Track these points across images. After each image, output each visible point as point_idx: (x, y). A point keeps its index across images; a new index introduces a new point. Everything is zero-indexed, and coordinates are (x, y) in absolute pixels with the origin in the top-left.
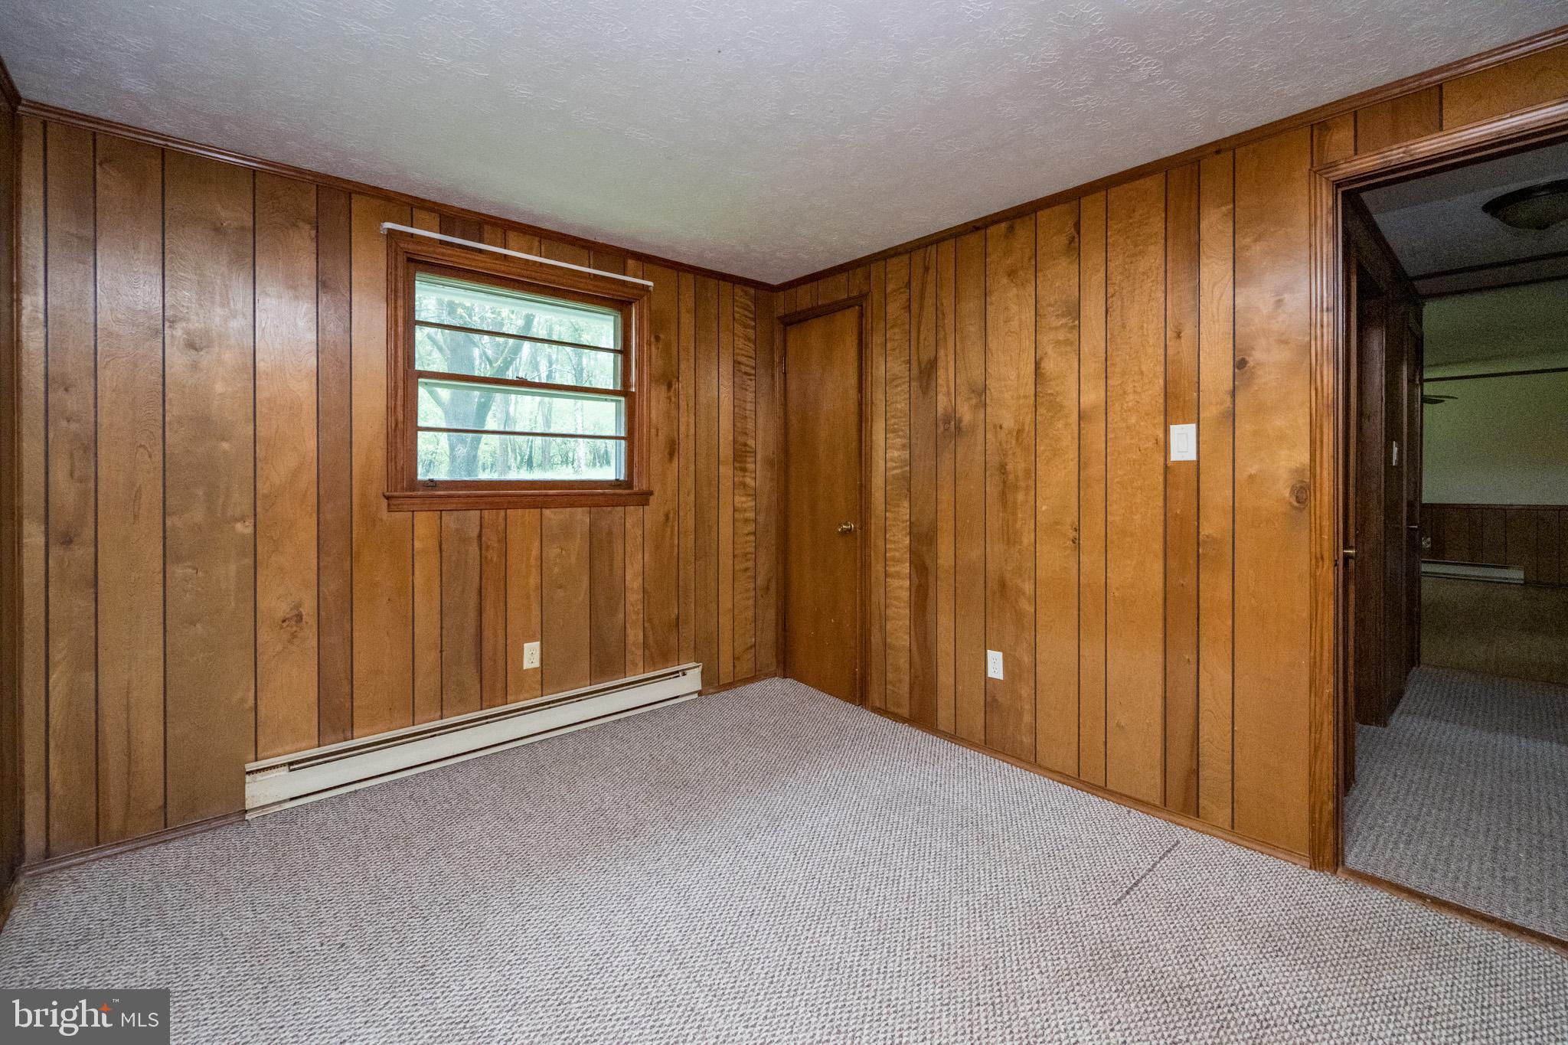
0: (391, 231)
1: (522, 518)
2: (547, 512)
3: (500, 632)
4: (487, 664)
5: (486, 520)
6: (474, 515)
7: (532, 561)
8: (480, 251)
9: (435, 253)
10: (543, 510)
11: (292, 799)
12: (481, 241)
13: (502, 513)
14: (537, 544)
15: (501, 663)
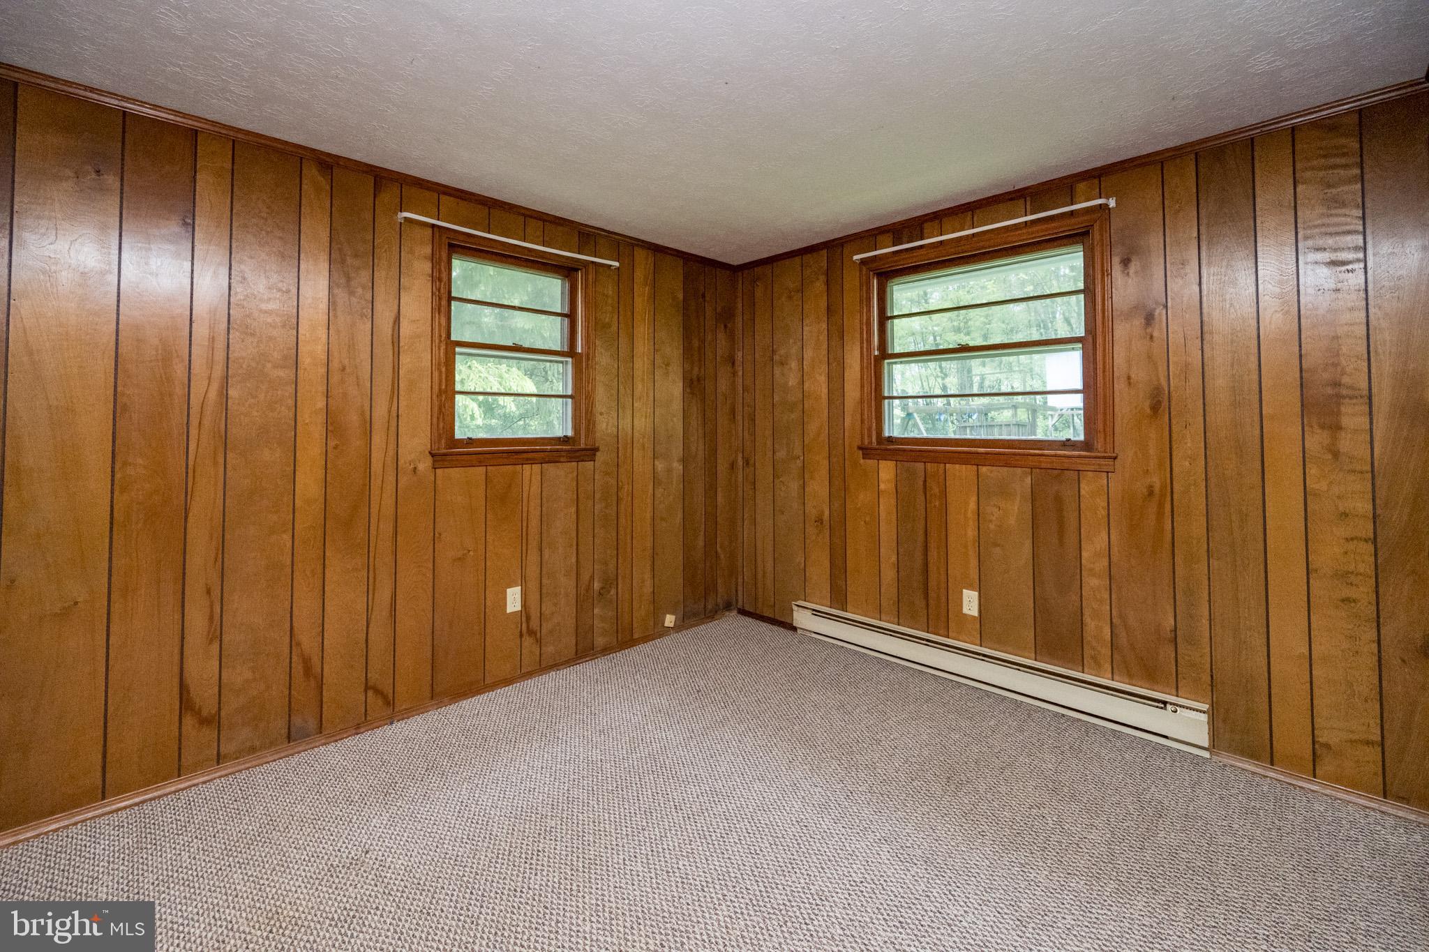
0: (863, 262)
1: (959, 473)
2: (984, 469)
3: (943, 571)
4: (932, 594)
5: (929, 470)
6: (920, 466)
7: (970, 515)
8: (921, 247)
9: (888, 263)
10: (980, 467)
11: (815, 633)
12: (922, 239)
13: (942, 465)
14: (974, 498)
15: (944, 599)
